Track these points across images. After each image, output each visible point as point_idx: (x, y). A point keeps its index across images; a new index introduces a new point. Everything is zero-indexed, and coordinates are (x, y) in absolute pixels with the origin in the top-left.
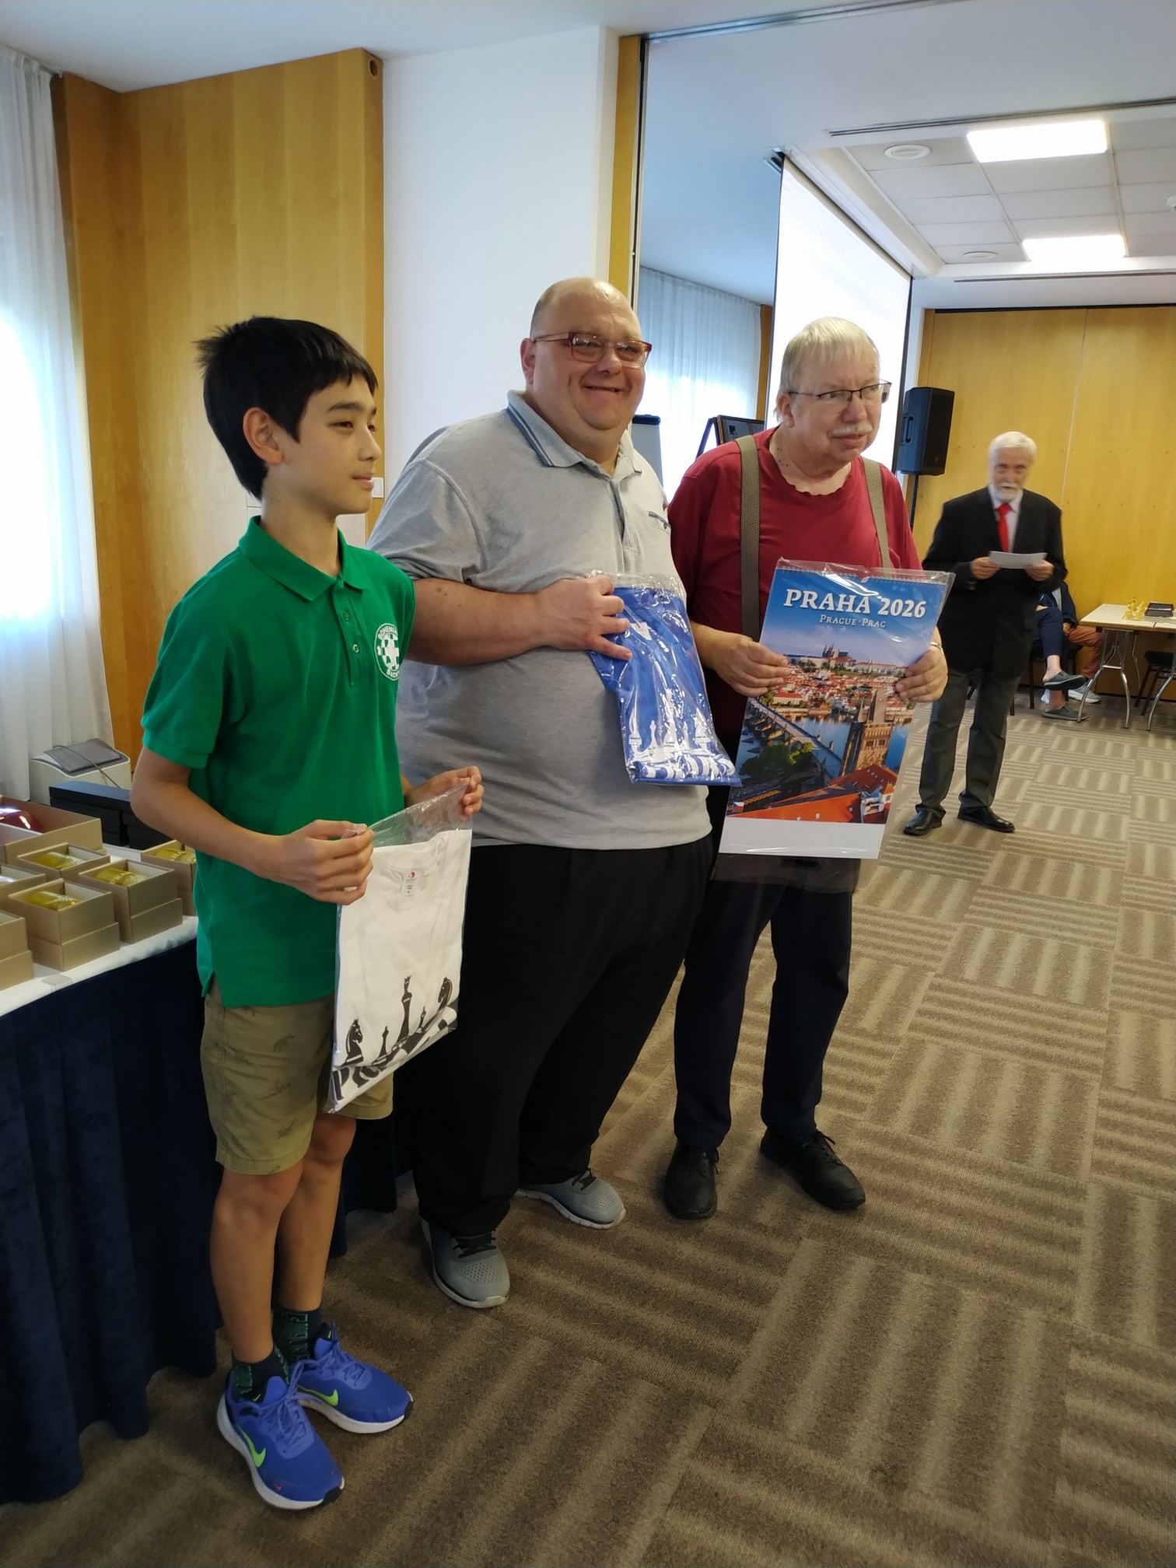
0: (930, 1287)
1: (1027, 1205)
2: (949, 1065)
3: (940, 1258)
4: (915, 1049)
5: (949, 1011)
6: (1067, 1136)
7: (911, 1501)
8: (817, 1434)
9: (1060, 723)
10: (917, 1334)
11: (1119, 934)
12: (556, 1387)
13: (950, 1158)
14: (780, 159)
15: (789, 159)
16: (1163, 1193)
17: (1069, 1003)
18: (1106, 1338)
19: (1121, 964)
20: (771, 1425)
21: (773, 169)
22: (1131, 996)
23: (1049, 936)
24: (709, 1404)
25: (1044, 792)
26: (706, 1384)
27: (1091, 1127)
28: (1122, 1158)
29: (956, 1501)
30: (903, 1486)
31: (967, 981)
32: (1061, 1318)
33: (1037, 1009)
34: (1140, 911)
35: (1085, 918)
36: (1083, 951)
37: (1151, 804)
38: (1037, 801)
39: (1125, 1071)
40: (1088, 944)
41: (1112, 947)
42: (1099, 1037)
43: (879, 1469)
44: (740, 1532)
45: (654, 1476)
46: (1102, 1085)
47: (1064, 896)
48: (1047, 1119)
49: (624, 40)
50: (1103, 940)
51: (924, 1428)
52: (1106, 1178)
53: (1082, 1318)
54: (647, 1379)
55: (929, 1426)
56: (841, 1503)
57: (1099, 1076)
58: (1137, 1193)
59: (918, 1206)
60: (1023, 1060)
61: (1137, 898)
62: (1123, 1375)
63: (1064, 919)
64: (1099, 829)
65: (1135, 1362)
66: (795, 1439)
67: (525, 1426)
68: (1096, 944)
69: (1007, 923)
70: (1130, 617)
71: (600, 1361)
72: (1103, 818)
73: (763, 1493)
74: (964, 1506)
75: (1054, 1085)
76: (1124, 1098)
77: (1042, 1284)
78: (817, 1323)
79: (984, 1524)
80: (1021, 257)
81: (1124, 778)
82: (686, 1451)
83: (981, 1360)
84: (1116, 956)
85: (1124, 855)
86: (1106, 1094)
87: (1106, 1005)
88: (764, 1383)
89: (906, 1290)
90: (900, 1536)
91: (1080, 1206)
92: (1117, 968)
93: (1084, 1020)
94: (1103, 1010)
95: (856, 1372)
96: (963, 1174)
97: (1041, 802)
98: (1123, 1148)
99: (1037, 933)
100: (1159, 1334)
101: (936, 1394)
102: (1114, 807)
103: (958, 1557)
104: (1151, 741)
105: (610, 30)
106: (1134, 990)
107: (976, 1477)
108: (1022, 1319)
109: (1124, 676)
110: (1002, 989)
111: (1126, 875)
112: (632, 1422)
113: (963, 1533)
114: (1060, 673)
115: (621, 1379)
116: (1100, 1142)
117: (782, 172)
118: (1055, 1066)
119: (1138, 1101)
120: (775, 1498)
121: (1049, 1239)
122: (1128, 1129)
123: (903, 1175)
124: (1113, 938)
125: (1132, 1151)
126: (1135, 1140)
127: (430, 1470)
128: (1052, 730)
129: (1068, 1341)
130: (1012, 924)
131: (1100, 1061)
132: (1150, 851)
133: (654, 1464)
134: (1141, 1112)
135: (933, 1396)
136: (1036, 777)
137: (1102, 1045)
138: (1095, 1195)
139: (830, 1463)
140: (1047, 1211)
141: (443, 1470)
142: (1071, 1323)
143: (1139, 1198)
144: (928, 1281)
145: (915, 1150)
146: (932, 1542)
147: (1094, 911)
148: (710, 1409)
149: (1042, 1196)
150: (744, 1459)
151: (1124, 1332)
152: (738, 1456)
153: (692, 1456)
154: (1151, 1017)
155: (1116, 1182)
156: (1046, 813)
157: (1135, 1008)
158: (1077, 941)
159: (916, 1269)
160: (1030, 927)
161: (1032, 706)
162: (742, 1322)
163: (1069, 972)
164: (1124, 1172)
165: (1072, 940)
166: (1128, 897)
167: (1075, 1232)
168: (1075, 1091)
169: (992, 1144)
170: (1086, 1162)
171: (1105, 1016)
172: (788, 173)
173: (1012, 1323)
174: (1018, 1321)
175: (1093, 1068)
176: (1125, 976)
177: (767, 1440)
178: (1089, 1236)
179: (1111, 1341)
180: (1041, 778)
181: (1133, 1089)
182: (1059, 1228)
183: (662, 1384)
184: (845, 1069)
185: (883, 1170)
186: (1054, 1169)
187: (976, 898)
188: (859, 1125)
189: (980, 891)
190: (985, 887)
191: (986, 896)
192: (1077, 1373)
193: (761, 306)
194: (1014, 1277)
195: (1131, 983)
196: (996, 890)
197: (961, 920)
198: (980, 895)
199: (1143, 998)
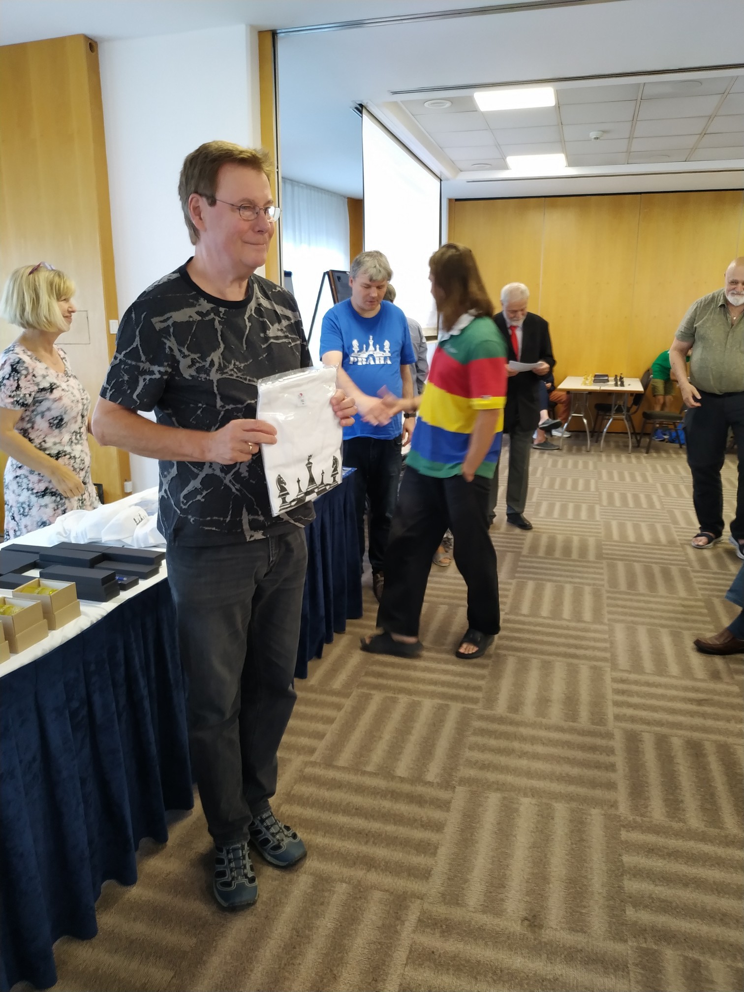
0: (536, 804)
1: (582, 747)
2: (522, 668)
3: (538, 786)
4: (501, 661)
6: (597, 703)
7: (547, 935)
8: (486, 904)
10: (533, 834)
11: (606, 577)
12: (322, 904)
13: (533, 725)
14: (360, 108)
15: (365, 108)
16: (655, 729)
17: (585, 622)
18: (638, 819)
19: (609, 595)
20: (458, 904)
21: (357, 114)
22: (619, 614)
23: (567, 582)
24: (418, 898)
25: (548, 495)
26: (414, 886)
27: (610, 696)
28: (629, 712)
29: (572, 930)
30: (541, 927)
31: (524, 615)
32: (612, 811)
33: (568, 628)
34: (615, 562)
35: (585, 570)
36: (587, 589)
37: (610, 497)
38: (545, 500)
39: (623, 659)
40: (589, 585)
41: (603, 586)
42: (604, 640)
43: (526, 919)
44: (451, 972)
45: (393, 948)
46: (611, 670)
47: (570, 557)
48: (584, 694)
49: (261, 33)
50: (597, 582)
51: (547, 890)
52: (623, 725)
53: (624, 809)
54: (378, 889)
55: (550, 888)
56: (507, 944)
57: (609, 664)
58: (642, 731)
59: (520, 757)
60: (565, 660)
61: (612, 554)
62: (651, 839)
63: (573, 571)
64: (584, 515)
65: (657, 830)
66: (473, 910)
67: (307, 932)
68: (594, 584)
69: (540, 577)
70: (585, 384)
71: (346, 883)
72: (584, 507)
73: (461, 946)
74: (578, 931)
75: (585, 673)
76: (625, 675)
77: (598, 793)
78: (474, 838)
79: (590, 940)
80: (506, 167)
81: (593, 482)
82: (410, 929)
83: (572, 844)
84: (606, 591)
85: (601, 529)
86: (615, 674)
87: (606, 621)
88: (449, 879)
89: (522, 808)
90: (544, 956)
91: (611, 743)
92: (608, 598)
93: (595, 631)
94: (605, 624)
95: (501, 863)
96: (543, 733)
97: (548, 500)
98: (629, 705)
99: (559, 581)
100: (667, 812)
101: (550, 868)
102: (589, 500)
103: (579, 962)
104: (604, 458)
105: (252, 27)
106: (620, 610)
107: (581, 913)
108: (591, 815)
109: (585, 420)
110: (544, 618)
111: (604, 541)
112: (374, 918)
113: (579, 947)
114: (548, 419)
115: (362, 892)
116: (617, 704)
117: (362, 117)
118: (584, 661)
119: (633, 676)
120: (468, 947)
121: (598, 766)
122: (631, 694)
123: (508, 739)
124: (603, 580)
125: (635, 706)
126: (635, 700)
127: (251, 971)
129: (618, 824)
130: (544, 577)
131: (608, 655)
132: (614, 524)
133: (392, 941)
134: (636, 682)
135: (549, 870)
136: (542, 485)
137: (607, 645)
138: (618, 735)
139: (497, 921)
140: (593, 749)
141: (260, 969)
142: (618, 813)
143: (643, 733)
144: (534, 801)
145: (512, 723)
146: (563, 956)
147: (589, 564)
148: (419, 901)
149: (588, 740)
150: (446, 927)
151: (648, 814)
152: (441, 926)
153: (414, 932)
154: (632, 625)
155: (629, 726)
156: (552, 507)
157: (622, 621)
158: (582, 584)
159: (526, 795)
160: (555, 578)
162: (429, 844)
163: (582, 603)
164: (633, 719)
165: (580, 583)
166: (607, 554)
167: (612, 759)
168: (597, 675)
169: (556, 713)
170: (610, 717)
171: (606, 628)
172: (366, 117)
173: (586, 819)
174: (589, 817)
175: (604, 660)
176: (613, 602)
177: (457, 914)
178: (619, 760)
179: (642, 820)
180: (545, 486)
181: (629, 669)
182: (603, 758)
183: (387, 891)
185: (496, 738)
186: (593, 723)
187: (520, 564)
188: (477, 712)
189: (521, 558)
190: (524, 556)
191: (526, 561)
192: (626, 842)
193: (348, 198)
194: (582, 791)
195: (618, 606)
196: (531, 557)
197: (514, 578)
198: (522, 561)
199: (625, 614)
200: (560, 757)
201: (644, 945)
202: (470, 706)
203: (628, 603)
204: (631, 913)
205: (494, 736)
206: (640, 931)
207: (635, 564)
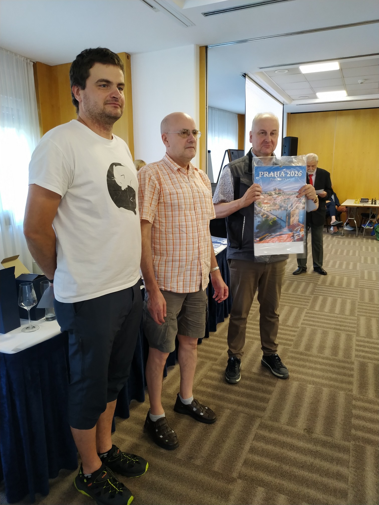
1: (338, 367)
2: (313, 333)
3: (316, 381)
4: (303, 330)
5: (312, 319)
6: (348, 349)
7: (314, 436)
8: (289, 422)
9: (337, 236)
10: (312, 399)
11: (358, 296)
13: (317, 357)
14: (245, 75)
15: (247, 75)
16: (375, 362)
17: (346, 315)
20: (277, 421)
21: (243, 78)
22: (363, 312)
23: (338, 297)
24: (260, 417)
25: (334, 257)
26: (258, 413)
27: (354, 347)
28: (363, 354)
29: (326, 435)
30: (312, 433)
31: (316, 311)
32: (350, 393)
33: (337, 317)
34: (364, 289)
35: (349, 292)
36: (349, 301)
37: (366, 259)
38: (332, 260)
39: (363, 332)
40: (350, 299)
41: (357, 300)
42: (355, 324)
43: (306, 429)
44: (272, 444)
45: (248, 434)
46: (356, 336)
47: (342, 286)
48: (342, 345)
50: (354, 298)
51: (316, 420)
52: (359, 359)
53: (355, 392)
54: (243, 413)
55: (318, 419)
56: (297, 437)
57: (355, 334)
58: (368, 362)
59: (309, 369)
60: (334, 331)
61: (363, 286)
62: (367, 405)
63: (343, 293)
64: (351, 267)
65: (370, 402)
66: (283, 424)
68: (352, 299)
69: (326, 294)
70: (356, 203)
71: (229, 409)
72: (351, 263)
73: (277, 436)
74: (329, 436)
75: (343, 337)
76: (363, 339)
77: (344, 385)
78: (285, 398)
79: (334, 439)
80: (316, 98)
81: (357, 252)
83: (329, 404)
84: (358, 302)
85: (359, 274)
86: (358, 338)
87: (356, 315)
89: (308, 389)
90: (313, 443)
91: (353, 366)
92: (359, 305)
93: (350, 319)
95: (297, 408)
96: (320, 360)
97: (333, 260)
98: (363, 351)
99: (335, 297)
100: (376, 395)
101: (319, 412)
102: (355, 260)
103: (328, 447)
104: (364, 240)
106: (364, 311)
107: (331, 430)
108: (339, 394)
109: (355, 221)
110: (326, 312)
111: (360, 280)
112: (241, 423)
113: (329, 441)
114: (335, 221)
115: (236, 413)
116: (357, 350)
117: (245, 79)
118: (343, 332)
119: (367, 339)
121: (345, 375)
122: (365, 347)
123: (304, 361)
124: (357, 297)
125: (367, 352)
126: (367, 349)
128: (334, 238)
129: (352, 398)
130: (328, 295)
131: (355, 330)
132: (366, 272)
134: (368, 342)
135: (318, 412)
136: (331, 253)
137: (356, 326)
138: (356, 363)
139: (293, 429)
140: (344, 368)
142: (352, 394)
144: (313, 386)
145: (306, 355)
146: (321, 444)
147: (351, 290)
148: (260, 419)
149: (342, 364)
150: (271, 429)
151: (366, 395)
152: (269, 428)
153: (257, 429)
154: (369, 317)
155: (362, 360)
156: (335, 263)
157: (364, 316)
158: (347, 298)
159: (310, 384)
160: (333, 295)
161: (328, 232)
162: (265, 399)
163: (345, 307)
164: (364, 357)
165: (345, 298)
166: (360, 285)
167: (352, 372)
168: (349, 338)
169: (327, 352)
170: (353, 355)
171: (356, 318)
172: (247, 79)
173: (337, 395)
174: (338, 394)
175: (354, 332)
176: (361, 307)
177: (276, 424)
178: (356, 373)
179: (363, 397)
180: (332, 253)
181: (365, 336)
182: (347, 372)
183: (247, 414)
184: (284, 336)
185: (298, 360)
186: (345, 358)
187: (316, 288)
188: (290, 350)
189: (317, 286)
190: (319, 285)
191: (319, 287)
192: (355, 405)
193: (238, 114)
194: (336, 384)
195: (363, 309)
196: (322, 285)
197: (313, 294)
198: (317, 287)
199: (366, 313)
200: (327, 370)
201: (358, 444)
202: (287, 347)
203: (368, 308)
204: (353, 432)
205: (297, 360)
206: (356, 438)
207: (374, 290)
